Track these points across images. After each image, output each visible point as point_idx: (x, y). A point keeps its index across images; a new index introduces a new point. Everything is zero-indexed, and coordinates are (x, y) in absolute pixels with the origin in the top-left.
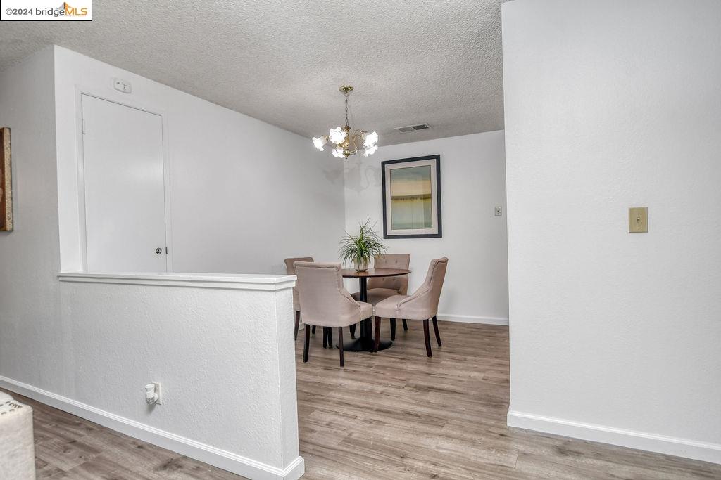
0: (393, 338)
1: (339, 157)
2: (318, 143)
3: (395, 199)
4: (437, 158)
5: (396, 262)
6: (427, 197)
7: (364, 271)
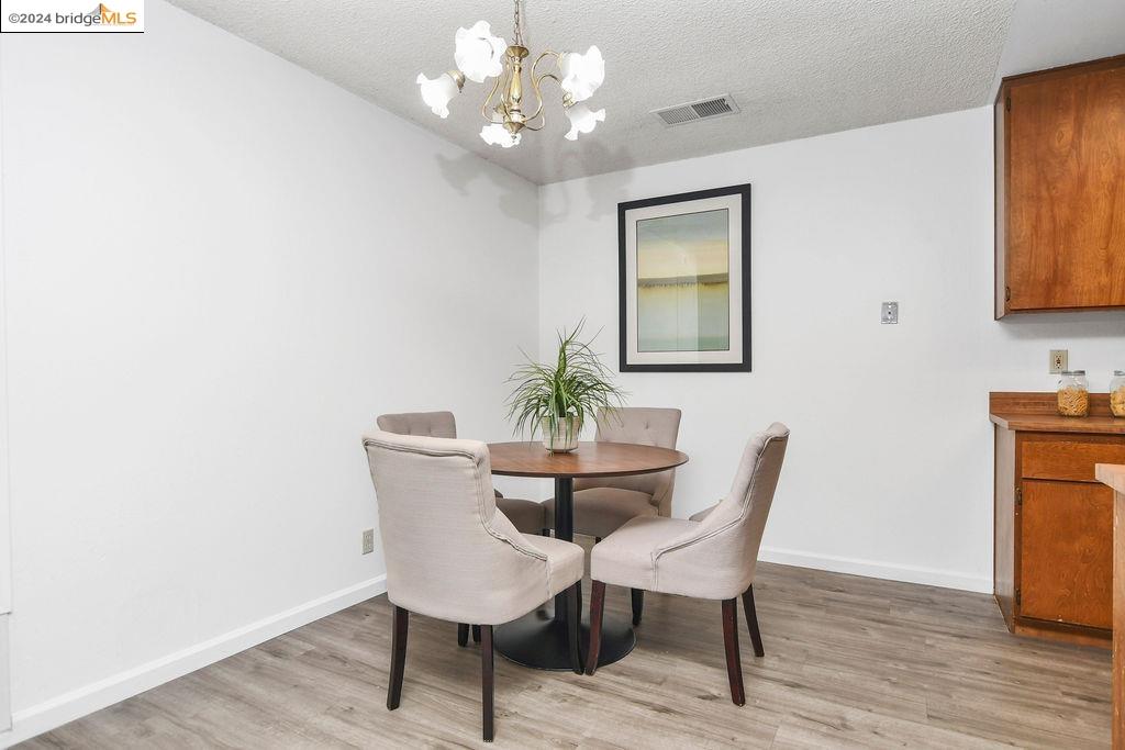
0: (637, 619)
1: (497, 147)
2: (436, 95)
3: (645, 284)
4: (745, 191)
5: (647, 427)
6: (720, 281)
7: (566, 453)
